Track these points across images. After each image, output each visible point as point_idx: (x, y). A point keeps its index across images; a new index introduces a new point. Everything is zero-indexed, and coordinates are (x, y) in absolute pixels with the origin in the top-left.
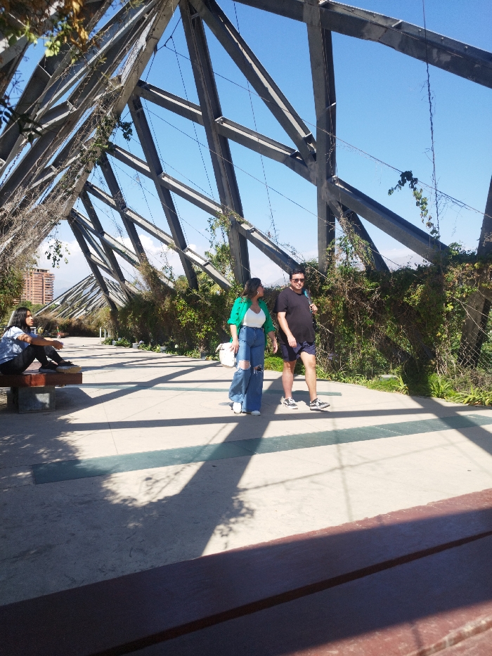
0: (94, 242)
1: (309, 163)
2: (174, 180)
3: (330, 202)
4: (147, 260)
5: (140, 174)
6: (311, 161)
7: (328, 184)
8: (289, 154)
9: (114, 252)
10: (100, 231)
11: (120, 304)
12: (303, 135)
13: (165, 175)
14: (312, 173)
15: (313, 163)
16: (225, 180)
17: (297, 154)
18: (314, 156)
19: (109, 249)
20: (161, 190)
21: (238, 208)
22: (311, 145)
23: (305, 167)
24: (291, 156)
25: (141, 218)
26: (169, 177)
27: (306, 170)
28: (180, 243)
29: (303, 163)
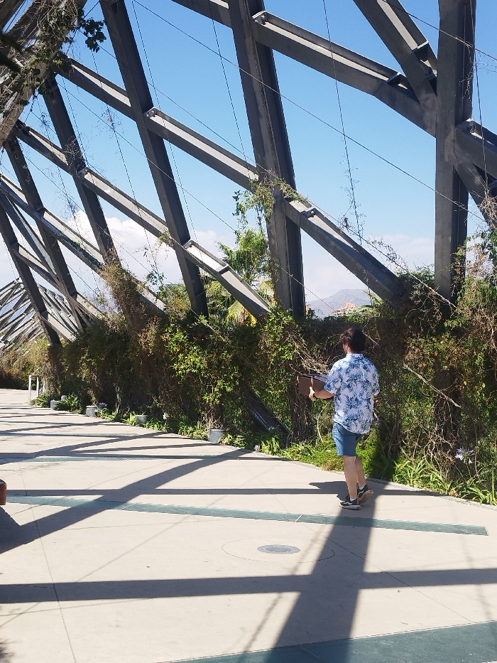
0: (26, 226)
1: (423, 96)
2: (173, 122)
3: (460, 166)
4: (117, 259)
5: (113, 110)
6: (427, 92)
7: (458, 135)
8: (386, 79)
9: (60, 244)
10: (37, 208)
11: (67, 335)
12: (413, 45)
13: (157, 113)
14: (427, 114)
15: (432, 95)
16: (264, 124)
17: (400, 79)
18: (433, 83)
19: (52, 238)
20: (148, 139)
21: (287, 173)
22: (427, 63)
23: (415, 103)
24: (390, 83)
25: (111, 186)
26: (163, 116)
27: (417, 108)
28: (178, 233)
29: (412, 94)
